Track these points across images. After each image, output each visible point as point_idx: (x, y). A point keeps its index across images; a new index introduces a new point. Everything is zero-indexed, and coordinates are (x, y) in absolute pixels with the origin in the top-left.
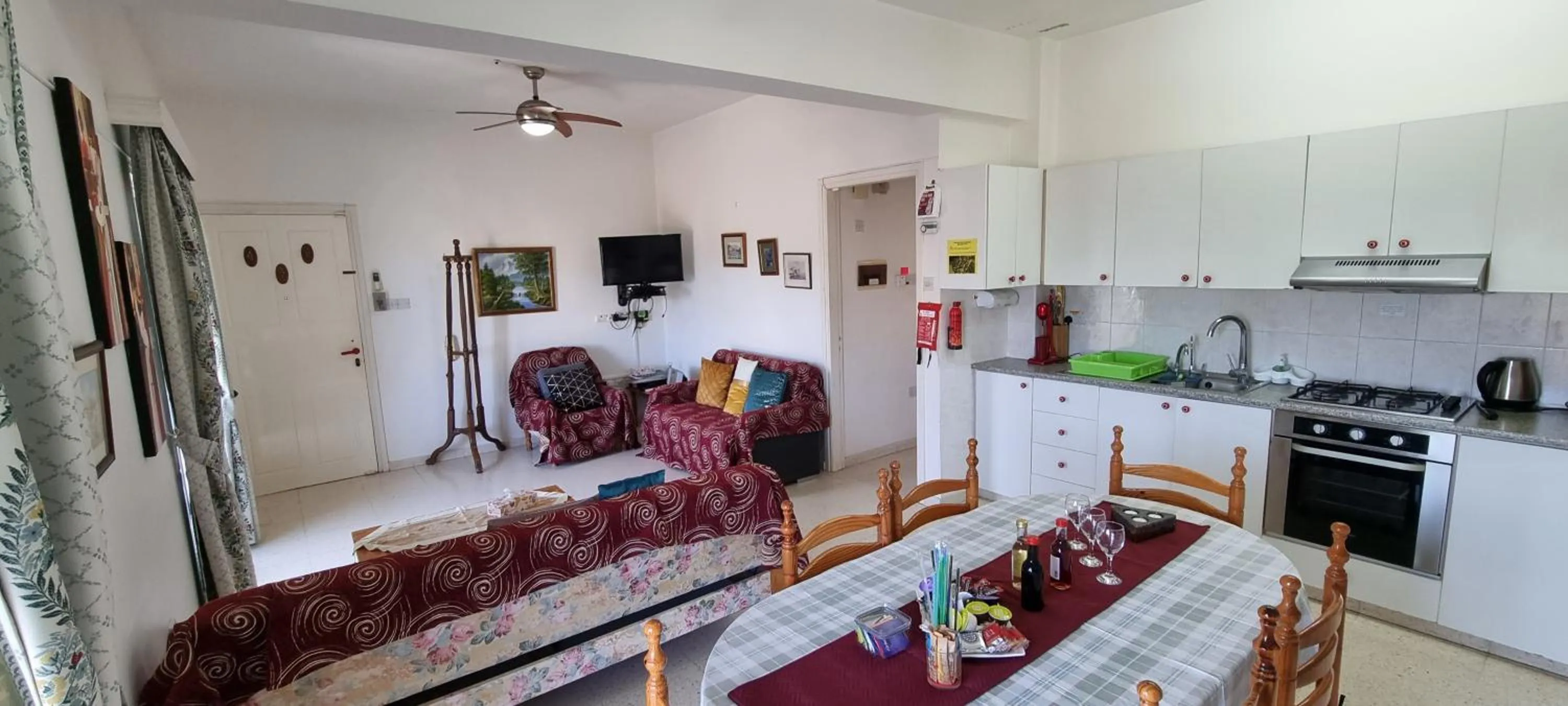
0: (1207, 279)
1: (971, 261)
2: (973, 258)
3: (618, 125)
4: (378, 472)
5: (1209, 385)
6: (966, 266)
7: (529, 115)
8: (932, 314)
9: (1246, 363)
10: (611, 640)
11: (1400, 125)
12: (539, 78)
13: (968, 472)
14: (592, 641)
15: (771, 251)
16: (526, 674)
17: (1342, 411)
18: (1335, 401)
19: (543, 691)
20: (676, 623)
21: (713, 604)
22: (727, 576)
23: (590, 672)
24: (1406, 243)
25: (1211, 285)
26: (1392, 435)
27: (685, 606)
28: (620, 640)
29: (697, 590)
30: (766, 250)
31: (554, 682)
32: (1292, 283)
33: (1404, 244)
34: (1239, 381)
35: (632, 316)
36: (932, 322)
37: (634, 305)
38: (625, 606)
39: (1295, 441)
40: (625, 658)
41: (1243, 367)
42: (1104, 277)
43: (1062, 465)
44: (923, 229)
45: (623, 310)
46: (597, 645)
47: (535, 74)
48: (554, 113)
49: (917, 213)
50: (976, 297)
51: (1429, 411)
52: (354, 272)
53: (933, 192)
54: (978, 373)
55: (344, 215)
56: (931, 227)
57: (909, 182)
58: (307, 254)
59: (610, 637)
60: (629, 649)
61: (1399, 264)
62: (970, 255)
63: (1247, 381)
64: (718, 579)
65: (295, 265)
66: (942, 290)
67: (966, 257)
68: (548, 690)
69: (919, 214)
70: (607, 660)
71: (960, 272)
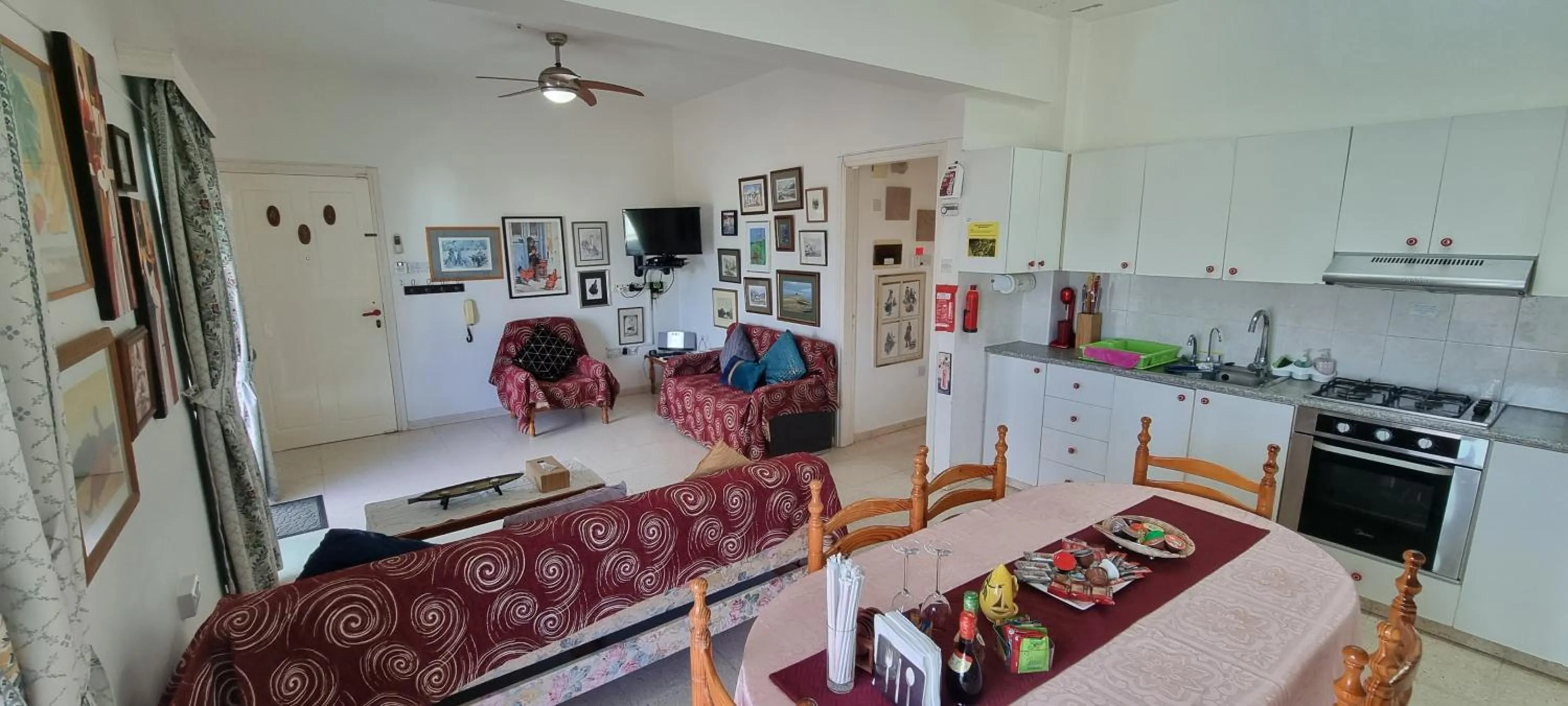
0: (1233, 271)
1: (991, 245)
2: (994, 241)
3: (640, 94)
4: (398, 431)
5: (1225, 378)
6: (986, 250)
7: (550, 83)
8: (948, 296)
9: (1266, 356)
10: (655, 636)
11: (1452, 118)
12: (562, 45)
13: (997, 458)
14: (635, 637)
15: (788, 227)
16: (566, 674)
17: (1370, 410)
18: (1361, 400)
19: (583, 691)
20: (720, 617)
21: (758, 598)
22: (772, 569)
23: (632, 669)
24: (1449, 242)
25: (1236, 278)
26: (1422, 438)
27: (729, 601)
28: (664, 636)
29: (742, 583)
30: (784, 226)
31: (595, 681)
32: (1324, 279)
33: (1446, 243)
34: (1258, 375)
35: (647, 286)
36: (948, 304)
37: (650, 276)
38: (669, 600)
39: (1317, 438)
40: (667, 654)
41: (1262, 360)
42: (1125, 265)
43: (1072, 451)
44: (944, 210)
45: (639, 281)
46: (640, 641)
47: (558, 40)
48: (575, 81)
49: (939, 192)
50: (993, 281)
51: (1460, 415)
52: (375, 235)
53: (954, 172)
54: (992, 356)
55: (367, 178)
56: (952, 208)
57: (932, 162)
58: (329, 215)
59: (653, 633)
60: (673, 646)
61: (1440, 263)
62: (991, 238)
63: (1266, 375)
64: (763, 572)
65: (317, 224)
66: (960, 272)
67: (987, 240)
68: (589, 689)
69: (941, 194)
70: (650, 656)
71: (979, 255)
